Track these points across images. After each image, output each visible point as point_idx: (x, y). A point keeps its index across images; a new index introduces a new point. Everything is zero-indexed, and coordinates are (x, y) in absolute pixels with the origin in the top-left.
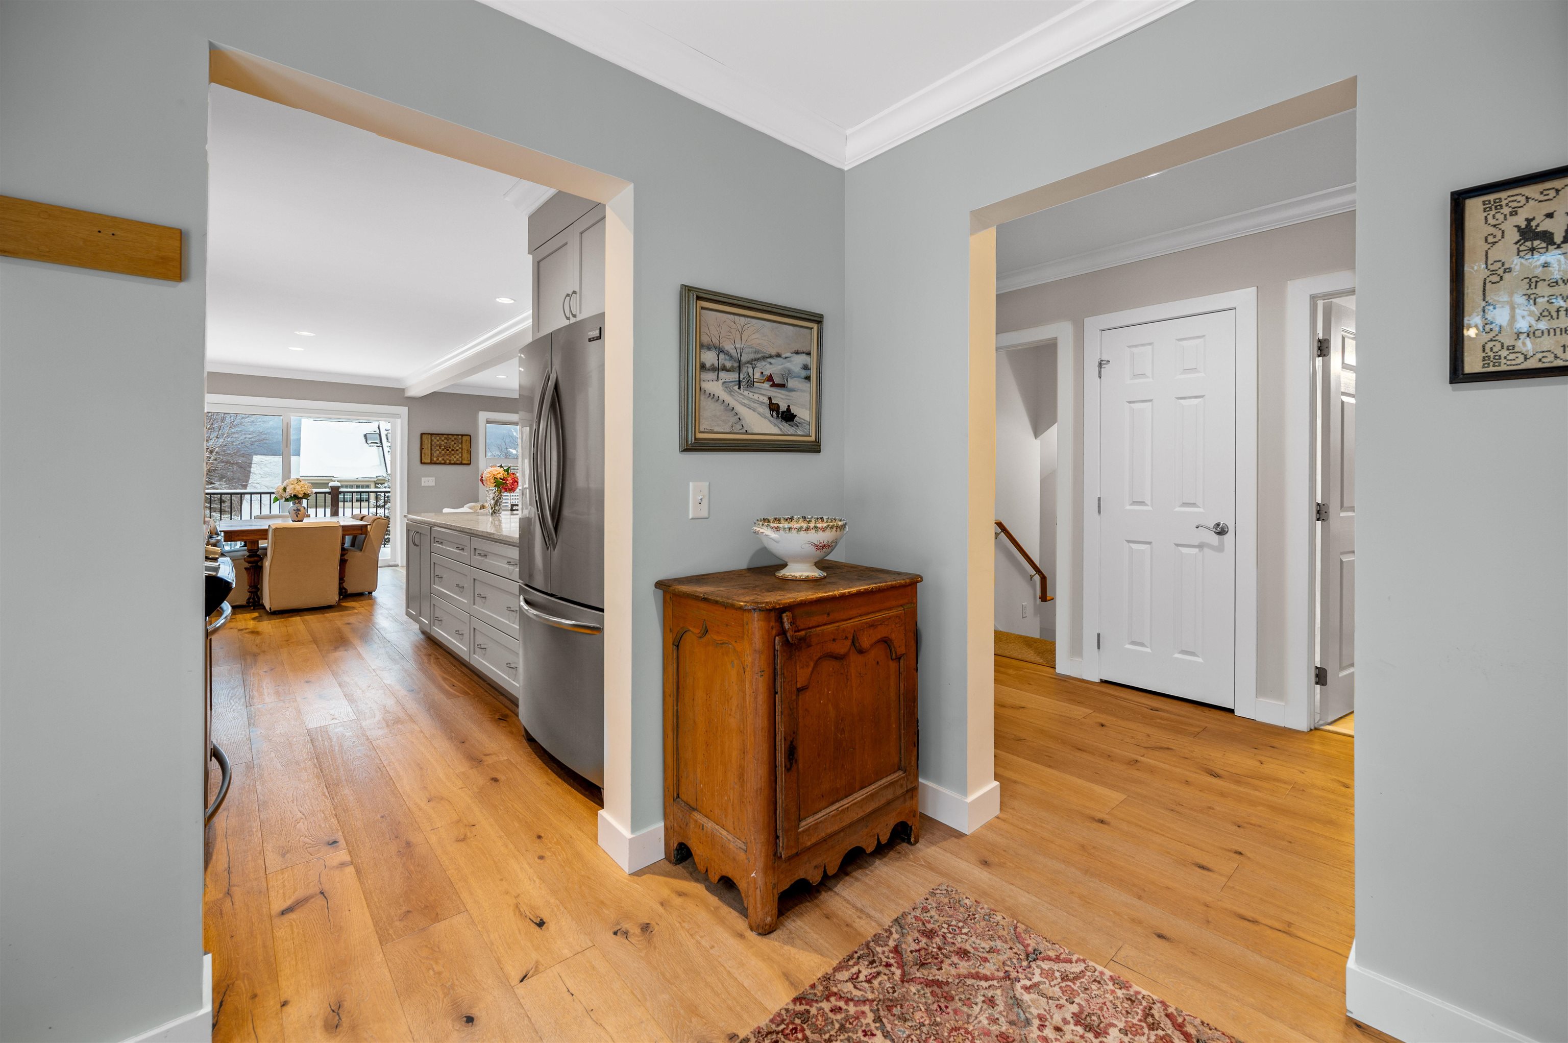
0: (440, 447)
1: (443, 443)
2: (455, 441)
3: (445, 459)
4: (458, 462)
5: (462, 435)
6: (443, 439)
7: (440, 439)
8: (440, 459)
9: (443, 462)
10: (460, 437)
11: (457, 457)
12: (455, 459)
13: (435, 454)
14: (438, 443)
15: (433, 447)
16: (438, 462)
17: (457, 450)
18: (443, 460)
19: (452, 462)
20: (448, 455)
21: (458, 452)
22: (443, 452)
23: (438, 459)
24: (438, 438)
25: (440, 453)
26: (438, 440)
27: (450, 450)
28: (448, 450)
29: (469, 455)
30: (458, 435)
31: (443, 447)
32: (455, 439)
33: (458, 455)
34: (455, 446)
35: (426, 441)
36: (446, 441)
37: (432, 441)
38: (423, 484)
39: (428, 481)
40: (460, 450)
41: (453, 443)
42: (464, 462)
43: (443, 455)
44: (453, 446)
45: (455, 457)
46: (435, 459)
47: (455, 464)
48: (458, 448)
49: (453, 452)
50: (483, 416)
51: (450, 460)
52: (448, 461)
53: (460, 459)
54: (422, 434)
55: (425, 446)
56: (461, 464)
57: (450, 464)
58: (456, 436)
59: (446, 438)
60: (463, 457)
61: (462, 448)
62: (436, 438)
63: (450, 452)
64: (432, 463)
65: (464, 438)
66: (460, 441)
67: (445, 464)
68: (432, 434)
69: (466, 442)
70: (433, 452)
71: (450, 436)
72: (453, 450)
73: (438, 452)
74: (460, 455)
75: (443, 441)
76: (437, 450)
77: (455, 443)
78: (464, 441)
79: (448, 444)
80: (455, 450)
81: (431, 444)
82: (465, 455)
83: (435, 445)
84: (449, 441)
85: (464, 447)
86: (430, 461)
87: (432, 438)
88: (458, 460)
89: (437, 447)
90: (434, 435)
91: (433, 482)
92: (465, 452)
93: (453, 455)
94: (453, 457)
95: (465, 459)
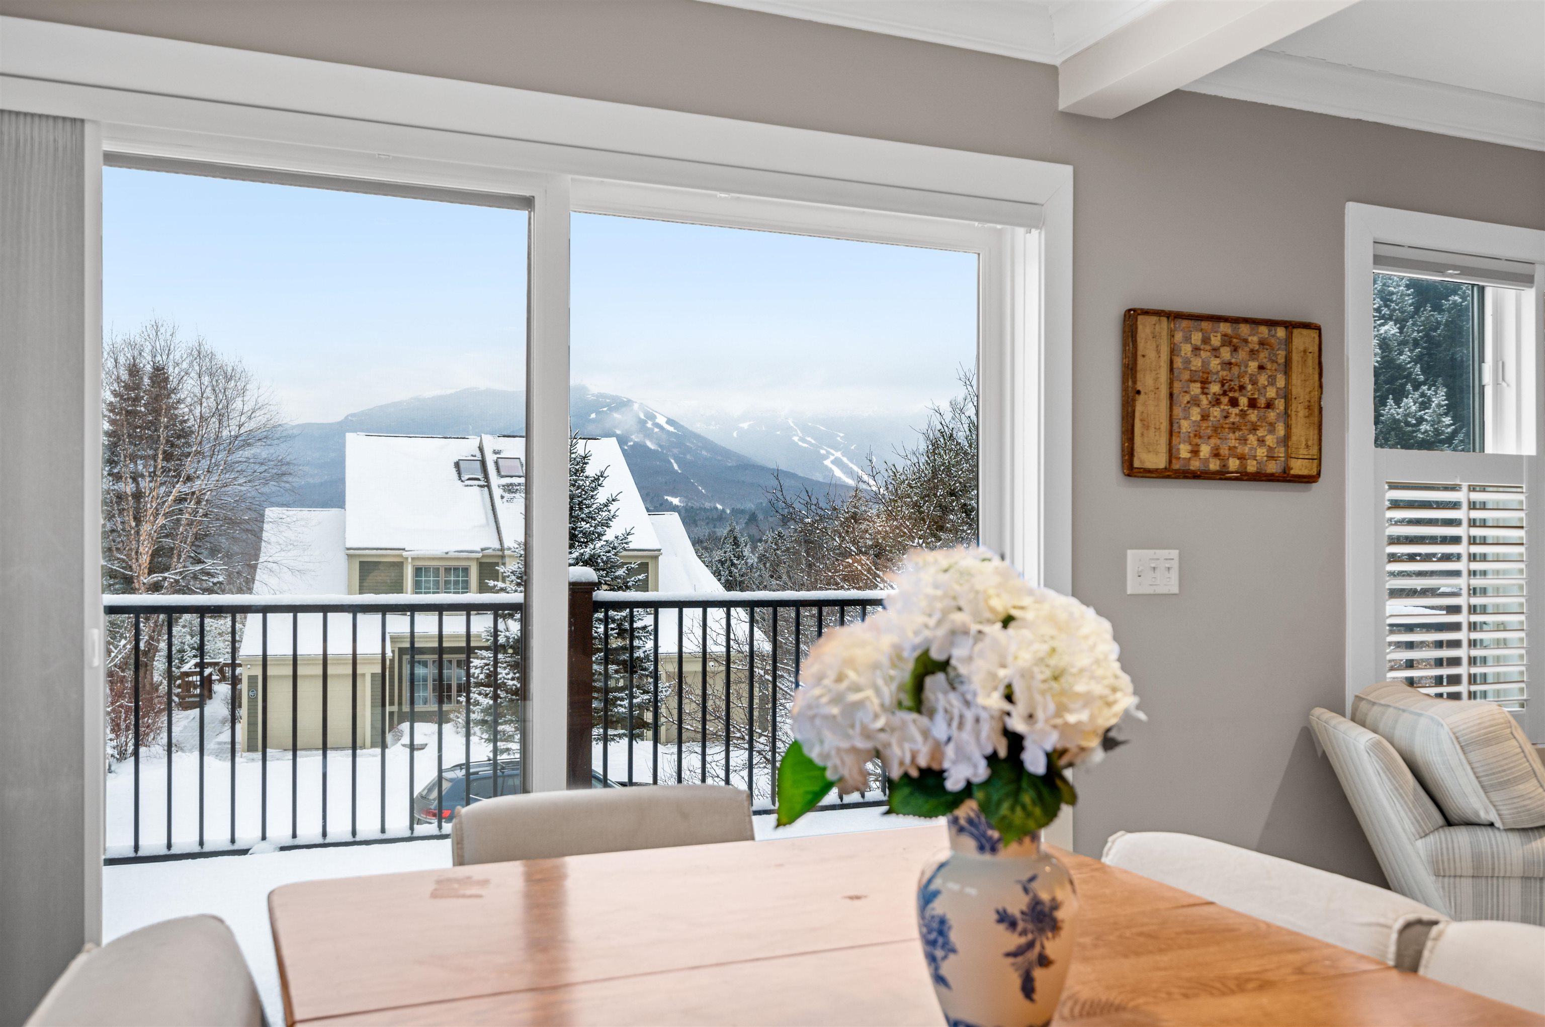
0: (1205, 383)
2: (1263, 355)
3: (1224, 451)
4: (1271, 468)
5: (1290, 326)
7: (1206, 340)
8: (1205, 450)
9: (1214, 465)
10: (1281, 333)
11: (1271, 441)
12: (1261, 452)
13: (1180, 427)
14: (1197, 363)
15: (1176, 387)
16: (1195, 465)
17: (1269, 405)
18: (1216, 455)
19: (1252, 467)
21: (1272, 415)
22: (1216, 412)
23: (1195, 452)
24: (1196, 338)
25: (1205, 417)
27: (1243, 401)
28: (1234, 403)
29: (1313, 433)
30: (1272, 324)
33: (1273, 429)
34: (1263, 380)
35: (1152, 354)
36: (1226, 353)
37: (1173, 351)
39: (1152, 572)
40: (1280, 404)
41: (1253, 366)
42: (1297, 466)
43: (1216, 430)
44: (1253, 380)
45: (1262, 442)
46: (1184, 451)
47: (1260, 477)
48: (1271, 393)
49: (1253, 416)
50: (1361, 226)
51: (1242, 458)
53: (1281, 452)
54: (1129, 315)
55: (1137, 380)
56: (1283, 477)
57: (1245, 477)
58: (1264, 330)
59: (1227, 341)
60: (1293, 441)
61: (1287, 396)
62: (1187, 339)
63: (1243, 414)
64: (1168, 471)
65: (1297, 340)
66: (1281, 356)
67: (1221, 475)
68: (1174, 316)
70: (1178, 411)
71: (1244, 329)
72: (1253, 404)
73: (1195, 414)
74: (1281, 430)
75: (1216, 351)
76: (1195, 402)
77: (1261, 368)
78: (1296, 357)
79: (1235, 370)
80: (1262, 402)
81: (1172, 370)
82: (1301, 431)
83: (1186, 376)
84: (1242, 354)
85: (1294, 392)
86: (1170, 462)
87: (1179, 336)
88: (1271, 457)
89: (1196, 388)
90: (1185, 323)
91: (1174, 575)
92: (1302, 412)
93: (1254, 429)
94: (1252, 439)
95: (1303, 452)
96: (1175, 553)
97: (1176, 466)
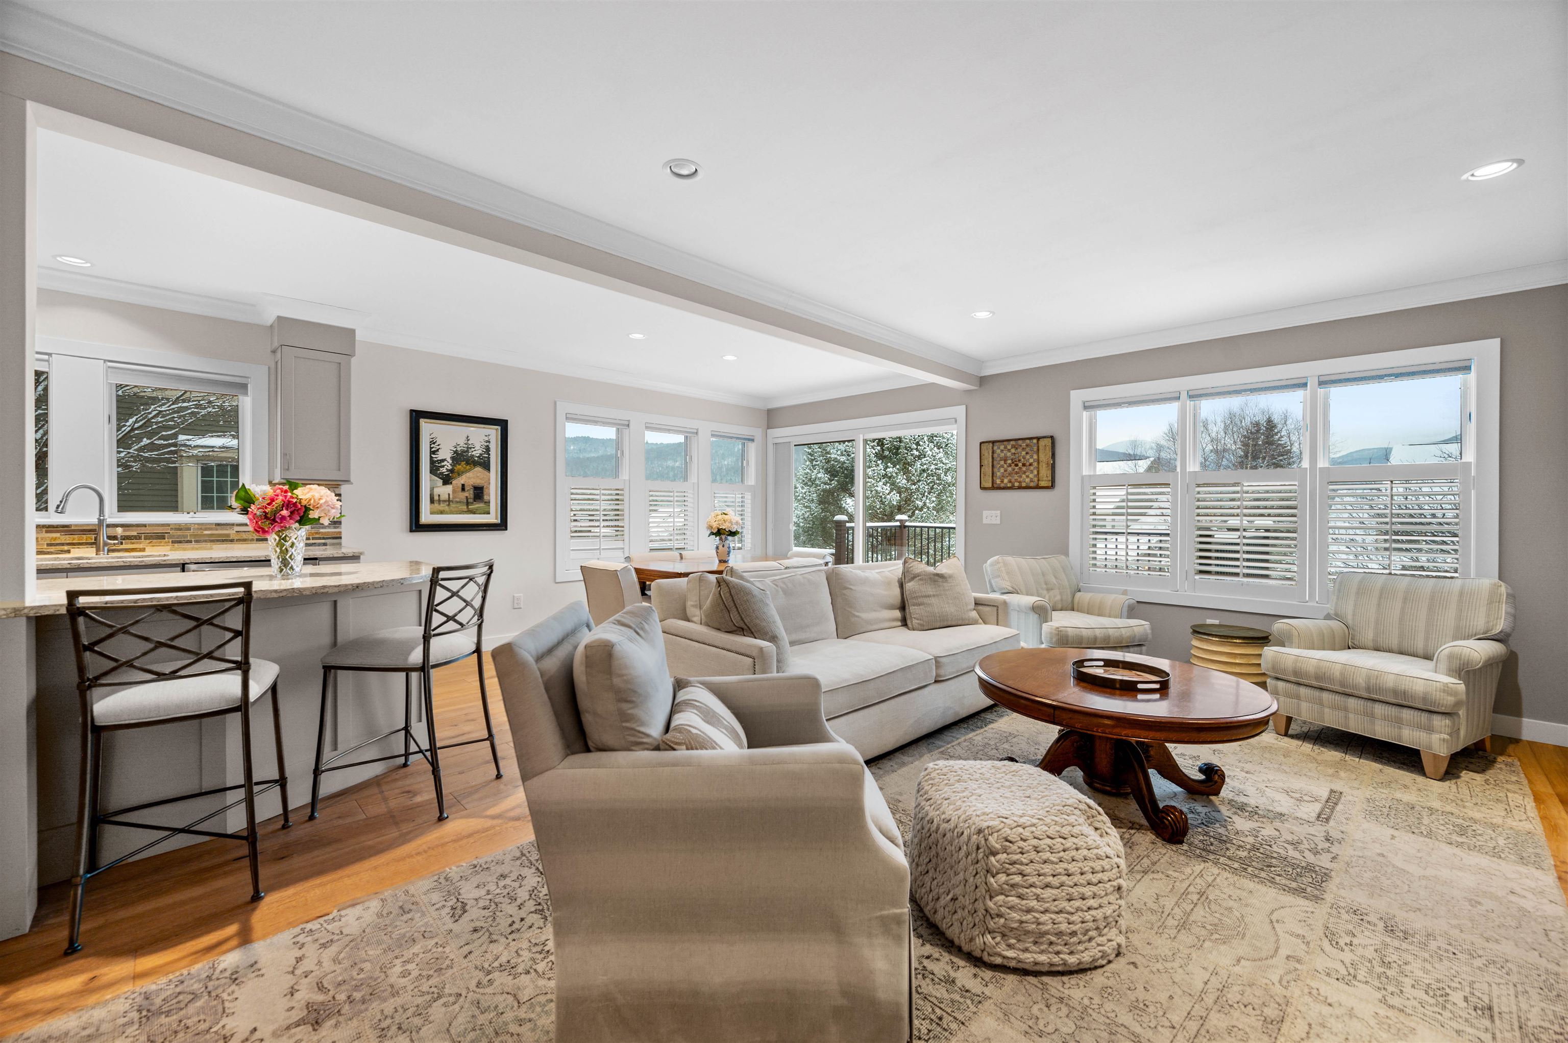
0: (1005, 461)
1: (1009, 454)
2: (1028, 449)
3: (1013, 480)
4: (1032, 484)
5: (1038, 439)
6: (1009, 447)
7: (1005, 447)
8: (1006, 481)
9: (1009, 485)
10: (1035, 441)
11: (1031, 476)
12: (1028, 480)
13: (998, 474)
14: (1002, 455)
15: (995, 463)
16: (1002, 485)
17: (1031, 465)
18: (1010, 482)
19: (1024, 485)
20: (1017, 473)
21: (1032, 468)
22: (1010, 469)
23: (1002, 482)
24: (1002, 447)
25: (1006, 471)
26: (1002, 451)
27: (1020, 465)
28: (1017, 465)
29: (1049, 473)
30: (1033, 438)
31: (1009, 462)
32: (1027, 445)
33: (1032, 472)
34: (1028, 457)
35: (986, 454)
36: (1013, 451)
37: (993, 452)
38: (985, 521)
39: (991, 517)
40: (1035, 464)
41: (1024, 453)
42: (1042, 484)
43: (1010, 474)
44: (1024, 458)
45: (1028, 476)
46: (998, 481)
47: (1028, 488)
48: (1031, 461)
49: (1024, 469)
50: (1077, 397)
51: (1020, 482)
52: (1017, 484)
53: (1036, 479)
54: (981, 443)
55: (985, 462)
56: (1038, 487)
57: (1020, 488)
58: (1028, 441)
59: (1013, 447)
60: (1041, 475)
61: (1038, 461)
62: (999, 448)
63: (1020, 468)
64: (994, 487)
65: (1042, 443)
66: (1035, 449)
67: (1013, 488)
68: (993, 442)
69: (1045, 449)
70: (995, 470)
71: (1020, 442)
72: (1024, 465)
73: (1002, 470)
74: (1035, 472)
75: (1009, 450)
76: (1002, 466)
77: (1027, 453)
78: (1041, 448)
79: (1017, 455)
80: (1028, 464)
81: (993, 458)
82: (1045, 472)
83: (999, 459)
84: (1019, 450)
85: (1041, 459)
86: (993, 485)
87: (995, 448)
88: (1031, 481)
89: (1002, 463)
90: (998, 444)
91: (999, 518)
92: (1044, 466)
93: (1025, 473)
94: (1024, 476)
95: (1045, 478)
96: (999, 512)
97: (995, 486)
